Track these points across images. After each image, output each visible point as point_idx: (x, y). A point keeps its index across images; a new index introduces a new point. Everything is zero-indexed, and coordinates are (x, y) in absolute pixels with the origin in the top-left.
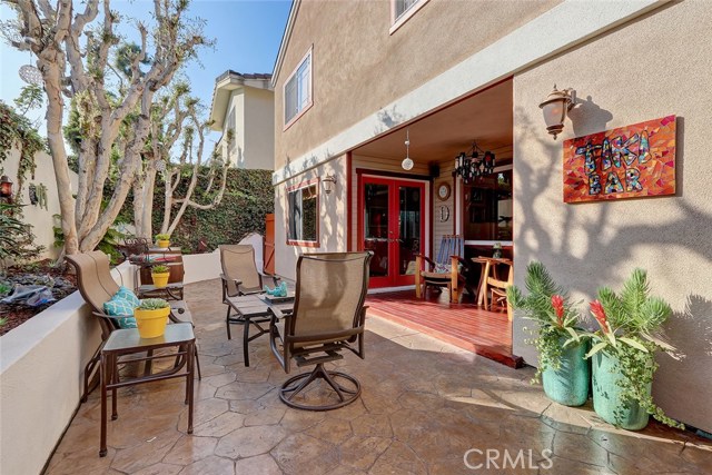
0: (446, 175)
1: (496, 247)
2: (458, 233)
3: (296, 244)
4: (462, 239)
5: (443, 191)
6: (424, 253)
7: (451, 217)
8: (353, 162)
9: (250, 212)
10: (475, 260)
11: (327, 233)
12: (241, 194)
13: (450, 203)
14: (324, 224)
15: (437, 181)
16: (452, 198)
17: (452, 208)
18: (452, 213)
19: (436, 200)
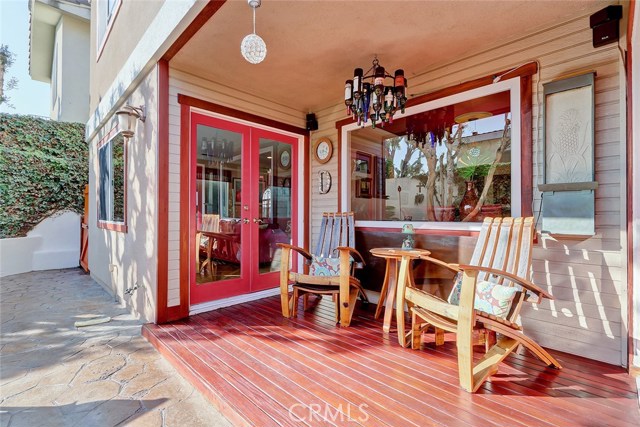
0: (326, 126)
1: (406, 231)
2: (344, 209)
3: (105, 226)
4: (351, 219)
5: (324, 150)
6: (296, 242)
7: (335, 188)
8: (172, 82)
9: (57, 180)
10: (376, 252)
11: (136, 208)
12: (39, 154)
13: (332, 166)
14: (133, 192)
15: (314, 136)
16: (335, 159)
17: (335, 174)
18: (335, 181)
19: (313, 163)
